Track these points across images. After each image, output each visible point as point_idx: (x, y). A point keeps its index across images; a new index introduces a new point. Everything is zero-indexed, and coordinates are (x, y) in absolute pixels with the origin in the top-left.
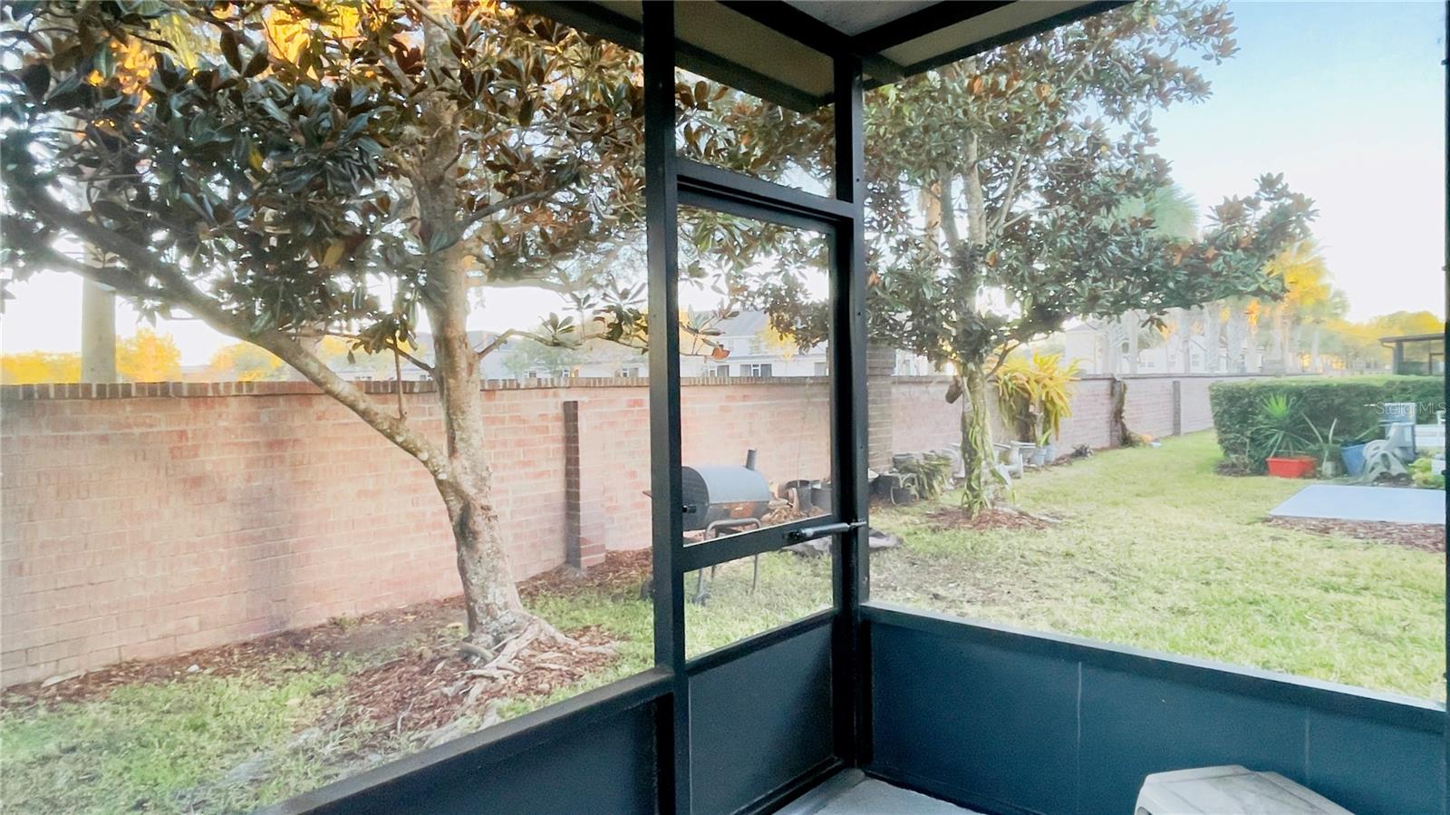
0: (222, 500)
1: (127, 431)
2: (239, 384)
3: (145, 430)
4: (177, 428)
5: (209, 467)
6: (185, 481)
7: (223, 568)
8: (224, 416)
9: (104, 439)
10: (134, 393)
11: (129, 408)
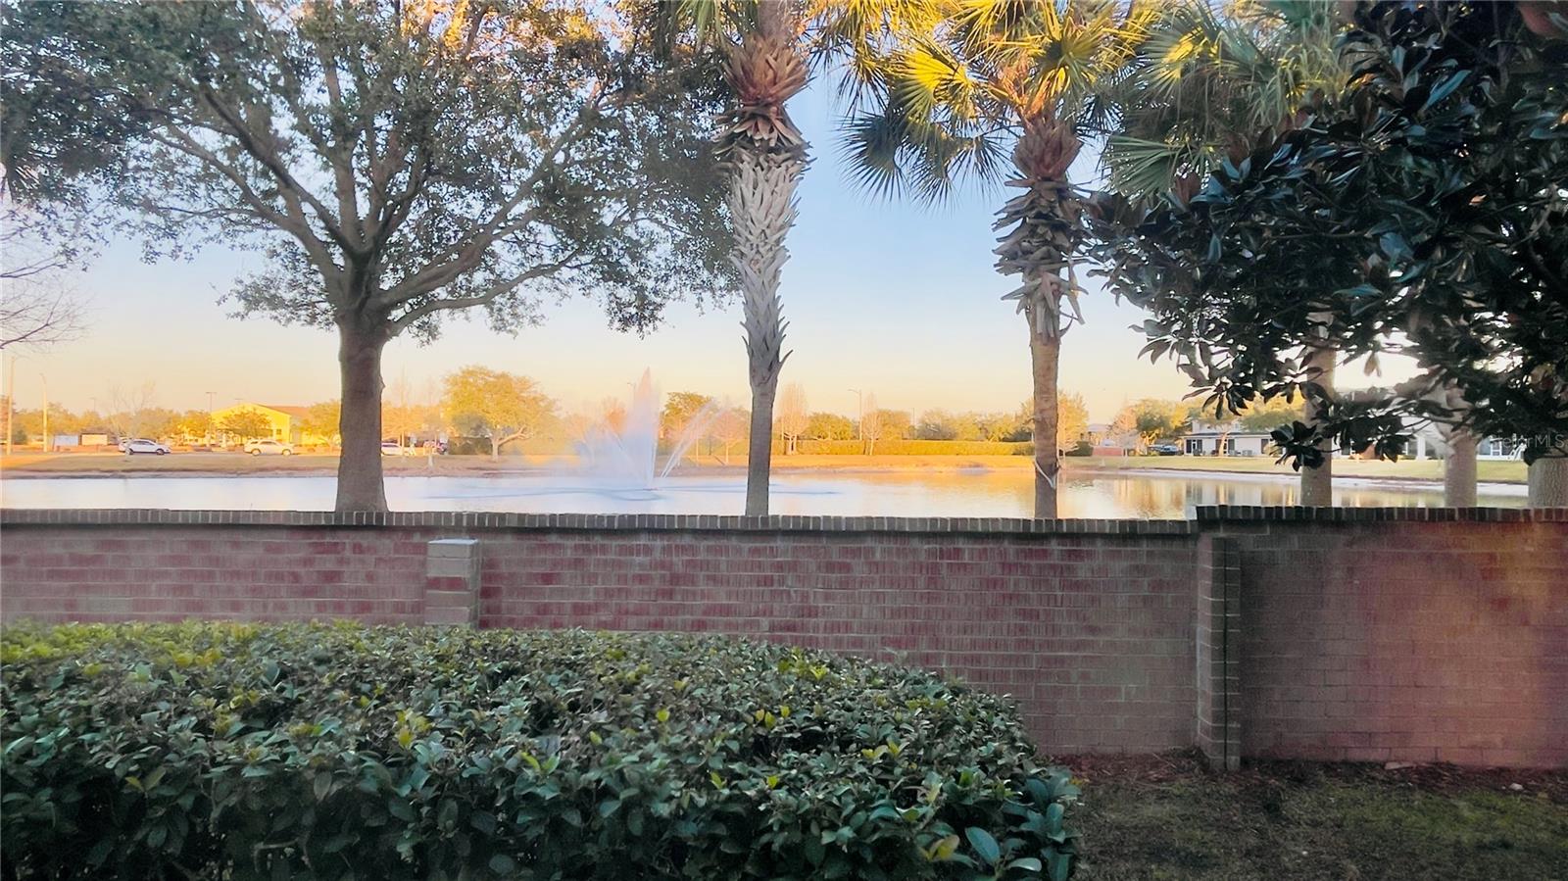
0: (1526, 623)
1: (1446, 551)
2: (1549, 511)
3: (1461, 551)
4: (1486, 551)
5: (1515, 591)
6: (1493, 602)
7: (1526, 692)
8: (1529, 541)
9: (1429, 558)
10: (1457, 516)
11: (1448, 530)
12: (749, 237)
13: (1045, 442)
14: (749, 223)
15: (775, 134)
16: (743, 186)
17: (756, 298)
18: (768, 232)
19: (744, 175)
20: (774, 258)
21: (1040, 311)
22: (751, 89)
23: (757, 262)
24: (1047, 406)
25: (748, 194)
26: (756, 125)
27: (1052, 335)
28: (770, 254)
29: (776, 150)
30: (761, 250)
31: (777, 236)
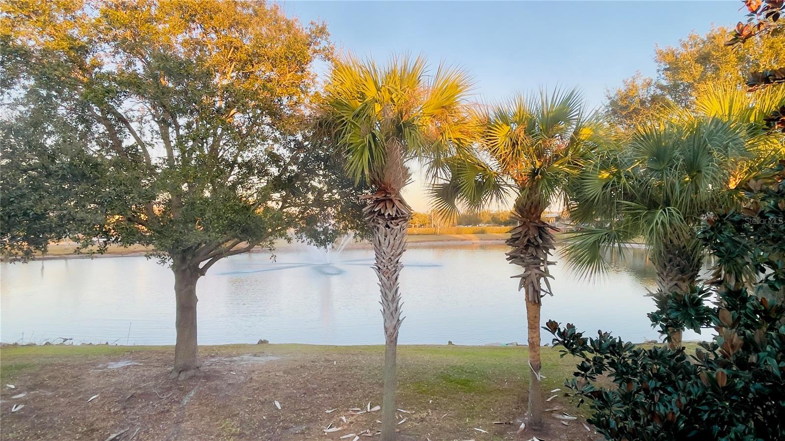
12: (383, 261)
13: (534, 354)
14: (383, 254)
15: (395, 208)
16: (379, 235)
17: (387, 291)
18: (392, 258)
19: (380, 230)
20: (395, 271)
21: (531, 289)
22: (383, 185)
23: (387, 273)
24: (535, 335)
25: (382, 240)
26: (386, 204)
27: (537, 302)
28: (394, 269)
29: (396, 218)
30: (389, 267)
31: (397, 259)
